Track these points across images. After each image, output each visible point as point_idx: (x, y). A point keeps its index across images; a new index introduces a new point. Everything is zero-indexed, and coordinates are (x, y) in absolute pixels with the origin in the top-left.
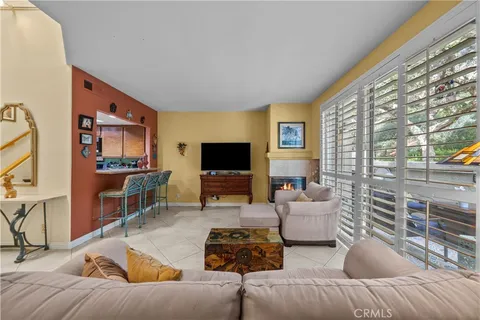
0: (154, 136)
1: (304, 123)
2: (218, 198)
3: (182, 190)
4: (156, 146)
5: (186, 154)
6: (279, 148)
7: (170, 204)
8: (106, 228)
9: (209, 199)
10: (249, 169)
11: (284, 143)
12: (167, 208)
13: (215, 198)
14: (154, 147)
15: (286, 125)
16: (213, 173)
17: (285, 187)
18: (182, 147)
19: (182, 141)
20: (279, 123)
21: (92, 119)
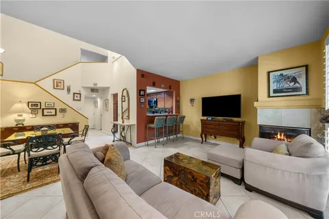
0: (178, 95)
1: (307, 66)
2: (215, 138)
3: (192, 128)
4: (179, 101)
5: (194, 105)
6: (269, 96)
7: (185, 136)
8: (150, 142)
9: (208, 137)
10: (239, 117)
11: (275, 91)
12: (183, 138)
13: (213, 137)
14: (178, 102)
15: (279, 73)
16: (210, 118)
17: (279, 137)
18: (192, 100)
19: (192, 97)
20: (269, 73)
21: (145, 91)
